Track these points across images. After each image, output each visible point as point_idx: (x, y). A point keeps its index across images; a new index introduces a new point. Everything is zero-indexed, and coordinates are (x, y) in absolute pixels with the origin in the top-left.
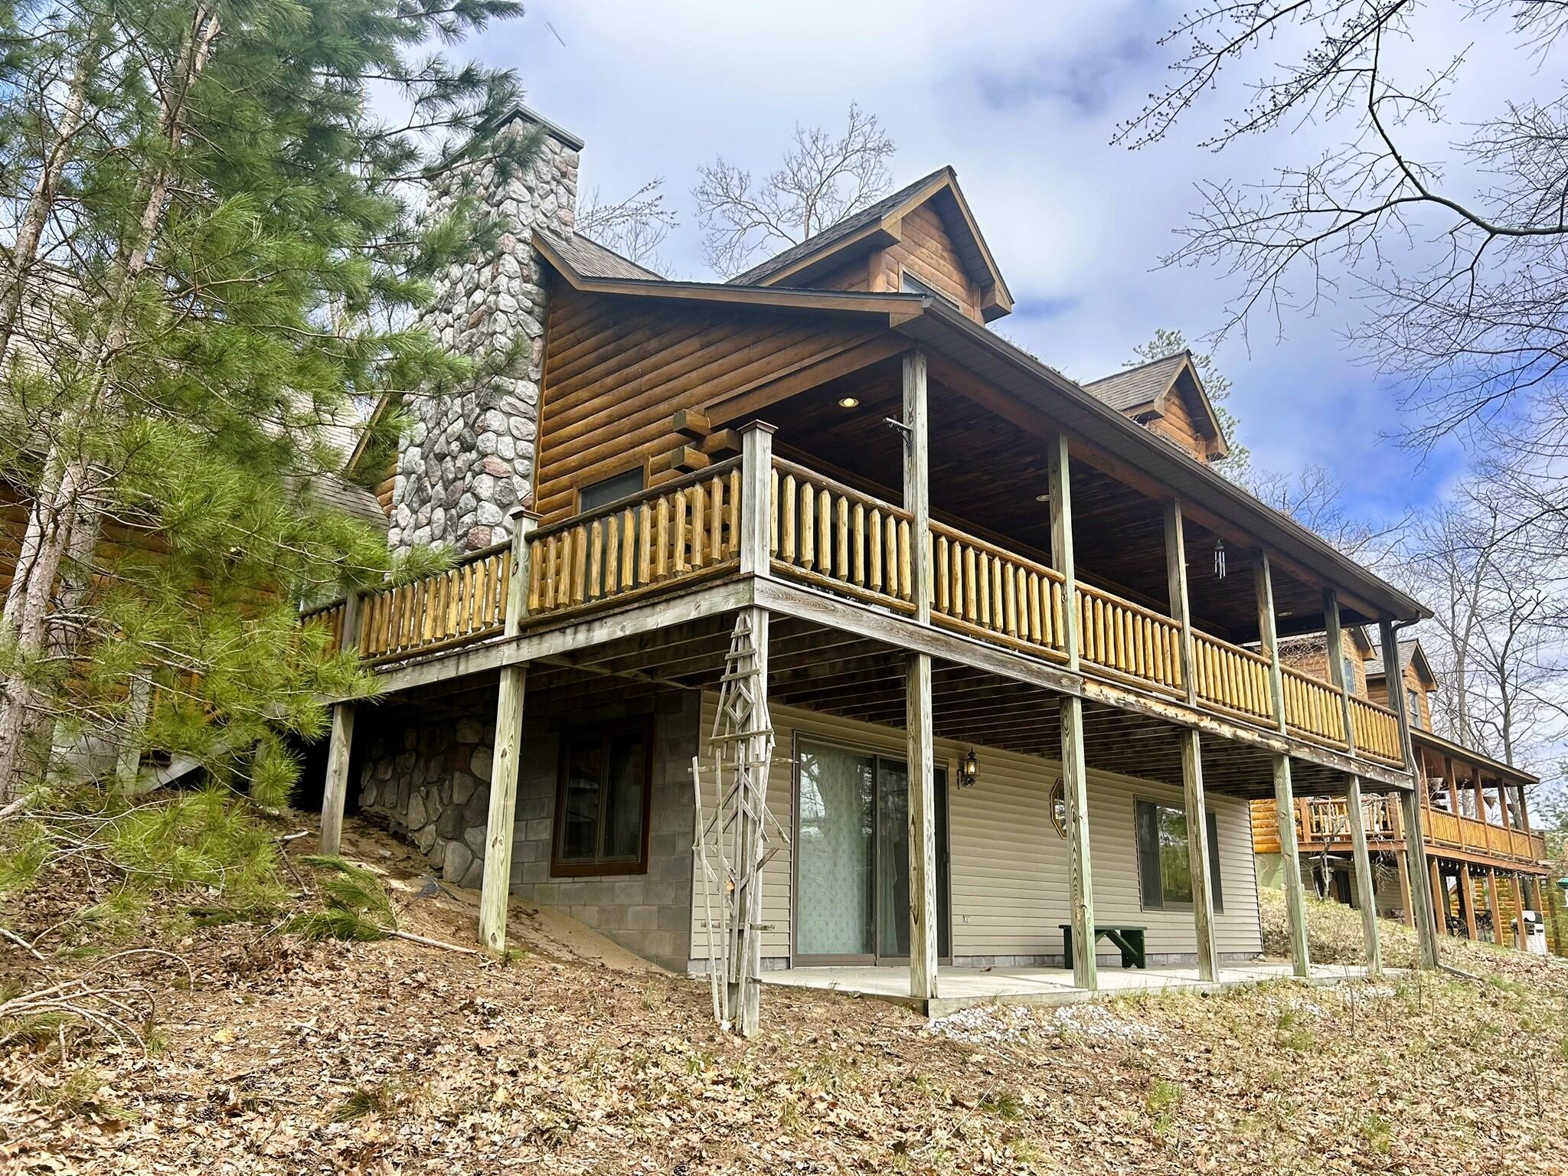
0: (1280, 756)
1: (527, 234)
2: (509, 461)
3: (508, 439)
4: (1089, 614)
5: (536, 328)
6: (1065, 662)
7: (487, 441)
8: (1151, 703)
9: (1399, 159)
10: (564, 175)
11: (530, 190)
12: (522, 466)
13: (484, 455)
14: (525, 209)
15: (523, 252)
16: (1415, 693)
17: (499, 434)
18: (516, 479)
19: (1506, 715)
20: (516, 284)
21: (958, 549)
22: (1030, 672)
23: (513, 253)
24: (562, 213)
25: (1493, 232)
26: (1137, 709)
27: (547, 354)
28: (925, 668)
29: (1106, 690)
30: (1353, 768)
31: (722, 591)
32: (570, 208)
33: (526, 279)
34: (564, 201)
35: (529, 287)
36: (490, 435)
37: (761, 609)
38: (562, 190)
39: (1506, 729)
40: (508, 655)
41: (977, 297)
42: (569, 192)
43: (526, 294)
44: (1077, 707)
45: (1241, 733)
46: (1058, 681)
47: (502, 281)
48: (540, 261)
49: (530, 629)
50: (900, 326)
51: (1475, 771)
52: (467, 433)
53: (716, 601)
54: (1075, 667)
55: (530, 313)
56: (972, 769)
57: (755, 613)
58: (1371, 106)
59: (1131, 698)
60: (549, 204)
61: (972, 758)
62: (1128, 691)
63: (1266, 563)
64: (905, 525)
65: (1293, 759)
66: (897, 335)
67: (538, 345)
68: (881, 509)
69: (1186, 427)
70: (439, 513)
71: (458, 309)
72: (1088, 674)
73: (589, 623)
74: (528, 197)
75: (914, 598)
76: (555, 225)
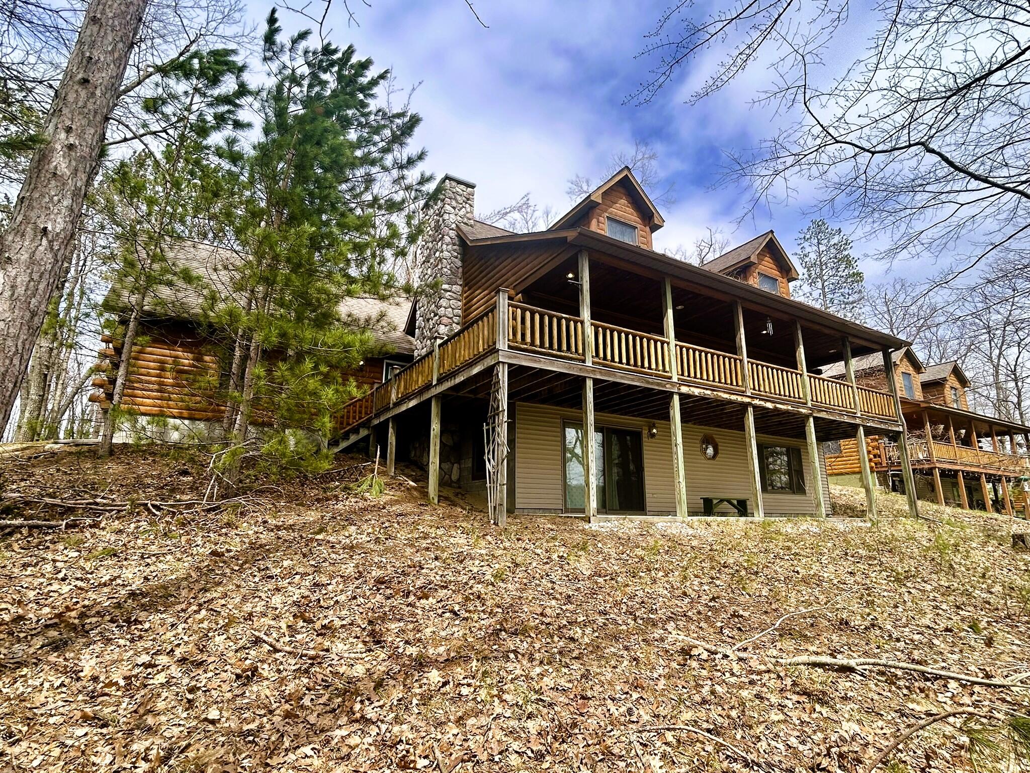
0: (807, 417)
1: (454, 226)
2: (451, 318)
3: (450, 310)
4: (685, 356)
5: (459, 264)
6: (670, 378)
7: (442, 311)
8: (720, 394)
9: (822, 126)
10: (468, 199)
11: (454, 208)
12: (456, 319)
13: (440, 317)
14: (452, 216)
15: (453, 234)
16: (956, 389)
17: (446, 308)
18: (454, 325)
19: (1019, 396)
20: (450, 247)
21: (608, 332)
22: (648, 382)
23: (448, 235)
24: (468, 215)
25: (873, 153)
26: (712, 396)
27: (464, 273)
28: (589, 384)
29: (692, 389)
30: (858, 421)
31: (490, 357)
32: (472, 212)
33: (454, 244)
34: (469, 210)
35: (455, 247)
36: (442, 309)
37: (503, 363)
38: (467, 206)
39: (1019, 404)
40: (434, 391)
41: (647, 222)
42: (471, 206)
43: (455, 250)
44: (676, 398)
45: (778, 406)
46: (665, 386)
47: (444, 246)
48: (458, 236)
49: (440, 381)
50: (573, 240)
51: (991, 427)
52: (435, 309)
53: (489, 362)
54: (675, 379)
55: (456, 257)
56: (655, 431)
57: (501, 365)
58: (805, 103)
59: (709, 392)
60: (462, 212)
61: (654, 426)
62: (707, 389)
63: (799, 326)
64: (579, 324)
65: (815, 418)
66: (572, 245)
67: (461, 270)
68: (565, 318)
69: (774, 267)
70: (429, 342)
71: (432, 261)
72: (683, 382)
73: (454, 376)
74: (453, 211)
75: (584, 354)
76: (465, 220)
